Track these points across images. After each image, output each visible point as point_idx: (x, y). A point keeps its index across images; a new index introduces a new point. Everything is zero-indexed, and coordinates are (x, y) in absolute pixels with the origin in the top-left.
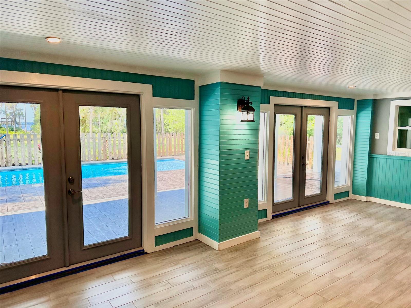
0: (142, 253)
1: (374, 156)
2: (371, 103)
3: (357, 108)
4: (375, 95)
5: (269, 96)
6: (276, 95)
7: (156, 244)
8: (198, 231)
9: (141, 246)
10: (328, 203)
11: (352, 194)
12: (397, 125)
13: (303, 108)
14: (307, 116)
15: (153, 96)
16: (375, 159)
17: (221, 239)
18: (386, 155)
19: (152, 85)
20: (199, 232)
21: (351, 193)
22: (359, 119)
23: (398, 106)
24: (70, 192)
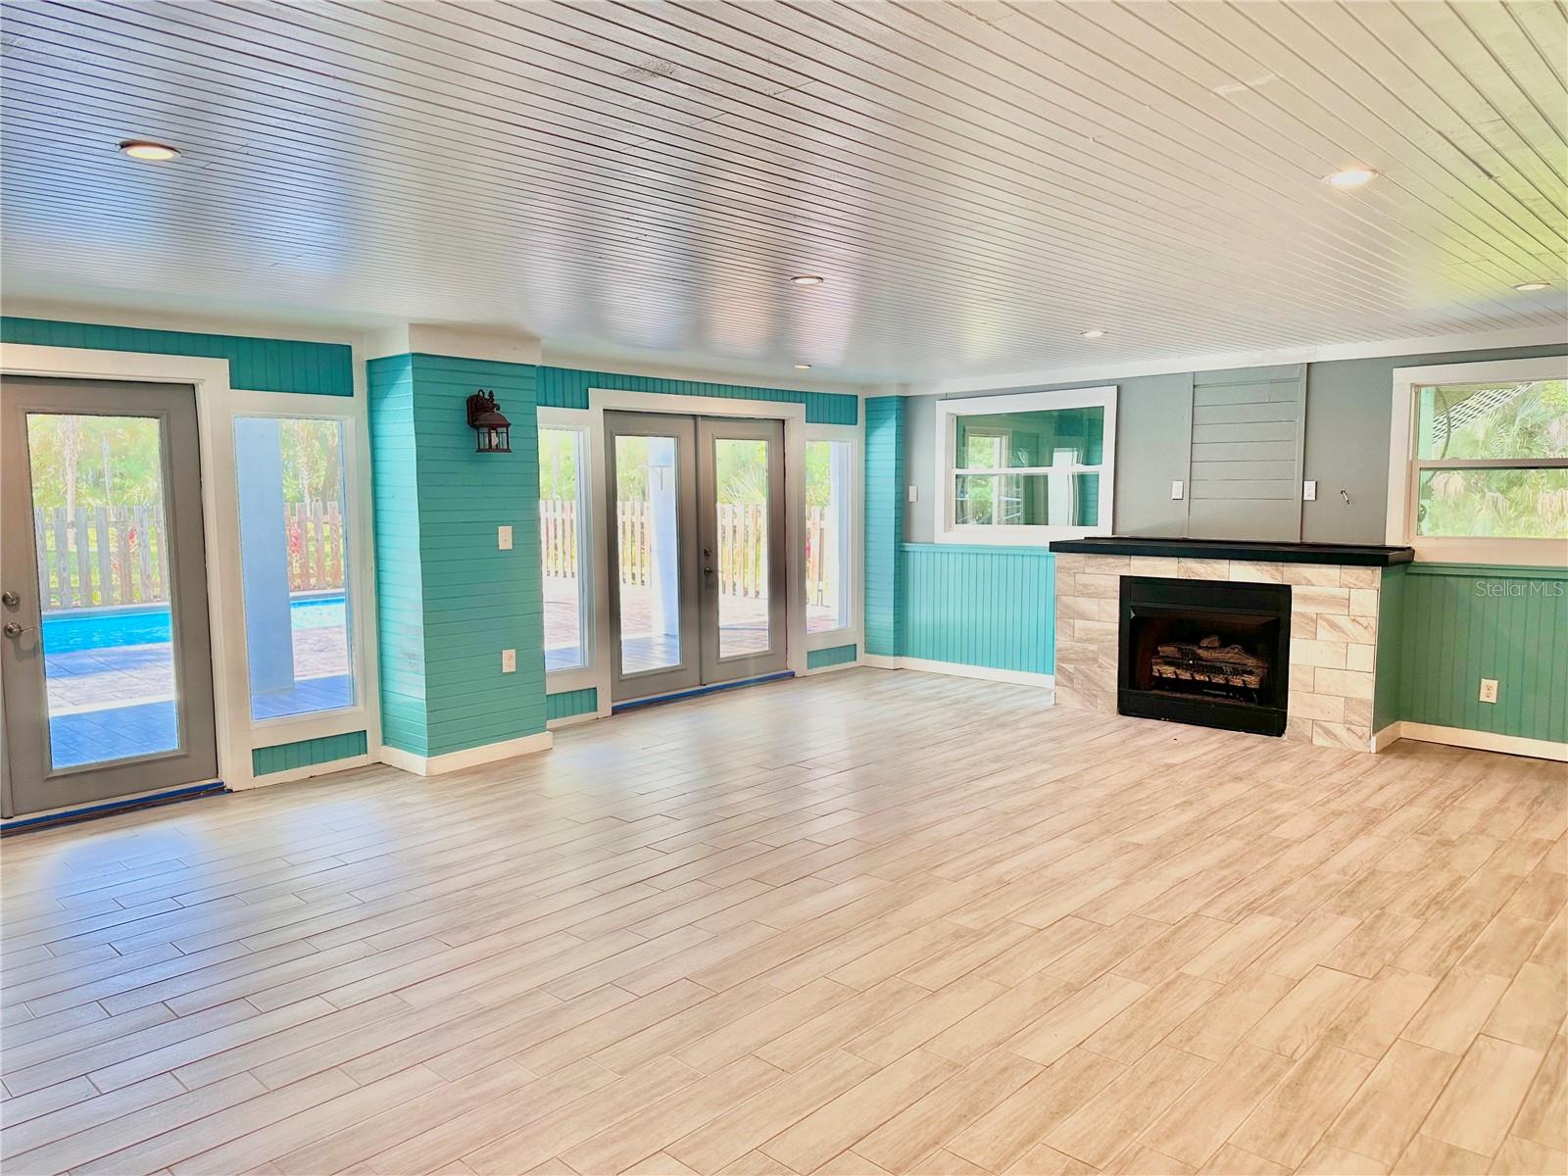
0: (219, 789)
1: (909, 547)
2: (894, 405)
3: (867, 419)
4: (905, 385)
5: (584, 386)
6: (606, 385)
7: (257, 771)
8: (381, 742)
9: (217, 777)
10: (792, 675)
11: (866, 652)
12: (955, 466)
13: (700, 419)
14: (714, 442)
15: (231, 388)
16: (911, 555)
17: (435, 749)
18: (933, 543)
19: (227, 360)
20: (384, 744)
21: (860, 649)
22: (872, 448)
23: (953, 414)
24: (10, 630)
